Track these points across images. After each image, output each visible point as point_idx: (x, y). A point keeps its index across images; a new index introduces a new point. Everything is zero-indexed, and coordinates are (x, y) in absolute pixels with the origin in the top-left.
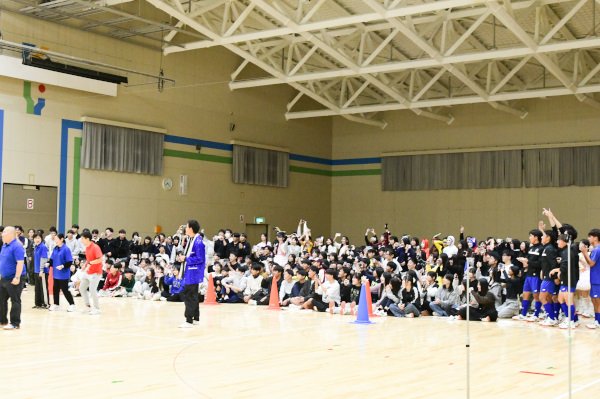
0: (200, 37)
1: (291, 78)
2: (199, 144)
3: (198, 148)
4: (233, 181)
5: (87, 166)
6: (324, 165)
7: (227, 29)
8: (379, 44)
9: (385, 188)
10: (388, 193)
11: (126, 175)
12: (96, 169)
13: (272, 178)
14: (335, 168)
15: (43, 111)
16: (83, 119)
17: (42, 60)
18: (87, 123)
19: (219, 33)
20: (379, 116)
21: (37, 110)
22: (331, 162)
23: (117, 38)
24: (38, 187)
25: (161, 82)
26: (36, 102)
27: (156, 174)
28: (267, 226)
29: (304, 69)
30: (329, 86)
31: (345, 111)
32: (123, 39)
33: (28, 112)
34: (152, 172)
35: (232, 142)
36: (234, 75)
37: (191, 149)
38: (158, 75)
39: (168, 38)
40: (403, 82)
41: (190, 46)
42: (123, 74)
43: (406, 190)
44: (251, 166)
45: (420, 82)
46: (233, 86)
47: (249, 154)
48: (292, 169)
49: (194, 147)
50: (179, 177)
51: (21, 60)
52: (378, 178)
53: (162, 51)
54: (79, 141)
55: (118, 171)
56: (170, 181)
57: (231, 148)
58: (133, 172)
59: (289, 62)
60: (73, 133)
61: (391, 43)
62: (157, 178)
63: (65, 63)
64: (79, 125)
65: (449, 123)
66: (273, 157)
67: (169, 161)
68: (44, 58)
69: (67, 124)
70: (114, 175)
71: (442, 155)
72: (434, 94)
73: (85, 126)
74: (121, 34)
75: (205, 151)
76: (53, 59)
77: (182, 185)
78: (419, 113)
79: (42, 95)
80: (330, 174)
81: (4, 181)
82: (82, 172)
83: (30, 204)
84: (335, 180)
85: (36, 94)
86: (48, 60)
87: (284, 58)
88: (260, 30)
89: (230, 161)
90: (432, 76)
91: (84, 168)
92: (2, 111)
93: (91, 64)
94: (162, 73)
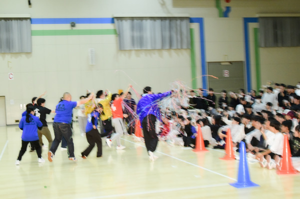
5: (263, 45)
11: (293, 48)
12: (270, 46)
15: (230, 14)
16: (257, 16)
18: (261, 17)
24: (231, 62)
26: (224, 9)
33: (220, 17)
54: (256, 30)
55: (287, 46)
60: (252, 26)
64: (254, 20)
69: (247, 20)
70: (283, 49)
73: (259, 20)
79: (228, 5)
81: (209, 59)
82: (260, 50)
83: (226, 74)
85: (224, 5)
91: (261, 46)
92: (202, 18)
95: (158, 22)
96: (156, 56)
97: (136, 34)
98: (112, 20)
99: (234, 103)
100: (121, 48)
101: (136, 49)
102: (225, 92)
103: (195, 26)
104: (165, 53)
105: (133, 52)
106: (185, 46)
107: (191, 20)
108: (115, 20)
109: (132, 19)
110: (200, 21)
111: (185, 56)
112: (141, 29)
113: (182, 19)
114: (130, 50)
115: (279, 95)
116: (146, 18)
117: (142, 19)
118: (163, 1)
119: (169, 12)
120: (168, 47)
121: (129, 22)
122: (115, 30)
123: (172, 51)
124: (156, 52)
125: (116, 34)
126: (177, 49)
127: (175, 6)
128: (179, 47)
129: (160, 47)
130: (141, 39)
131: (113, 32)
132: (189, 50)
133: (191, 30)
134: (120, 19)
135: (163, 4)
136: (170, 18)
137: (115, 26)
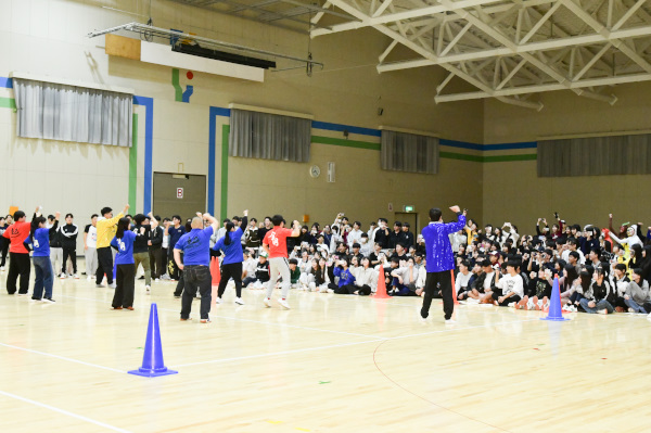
0: (350, 18)
1: (442, 59)
2: (347, 130)
3: (346, 135)
4: (382, 168)
5: (235, 154)
6: (475, 150)
7: (376, 9)
8: (538, 20)
9: (541, 174)
10: (544, 180)
11: (273, 163)
12: (244, 157)
13: (422, 165)
14: (487, 153)
15: (191, 98)
16: (231, 106)
17: (190, 46)
18: (235, 110)
19: (368, 13)
20: (535, 97)
21: (185, 97)
22: (482, 147)
23: (263, 22)
24: (187, 176)
25: (310, 66)
26: (184, 90)
27: (304, 161)
28: (416, 214)
29: (456, 49)
30: (482, 66)
31: (499, 92)
32: (270, 23)
33: (177, 100)
34: (300, 159)
35: (380, 128)
36: (382, 58)
37: (339, 135)
38: (306, 58)
39: (315, 20)
40: (562, 60)
41: (337, 28)
42: (271, 59)
43: (565, 176)
44: (400, 152)
45: (580, 59)
46: (381, 69)
47: (398, 140)
48: (442, 155)
49: (342, 133)
50: (326, 165)
51: (170, 47)
52: (533, 164)
53: (309, 33)
54: (226, 129)
55: (266, 158)
56: (317, 169)
57: (379, 133)
58: (281, 159)
59: (440, 43)
60: (221, 120)
61: (551, 19)
62: (303, 166)
63: (214, 49)
64: (227, 112)
65: (612, 104)
66: (422, 142)
67: (316, 146)
68: (193, 43)
69: (215, 112)
70: (261, 162)
71: (604, 138)
72: (596, 72)
73: (232, 113)
74: (267, 17)
75: (353, 137)
76: (202, 45)
77: (330, 172)
78: (580, 93)
79: (190, 82)
80: (482, 159)
81: (155, 168)
82: (230, 160)
83: (180, 193)
84: (487, 166)
85: (184, 82)
86: (197, 46)
87: (435, 38)
88: (410, 9)
89: (378, 147)
90: (595, 53)
91: (232, 155)
92: (152, 100)
93: (239, 48)
94: (310, 57)
95: (86, 96)
96: (76, 152)
97: (48, 112)
98: (10, 82)
100: (20, 133)
101: (46, 137)
103: (141, 110)
104: (91, 150)
105: (40, 143)
106: (123, 143)
107: (136, 100)
108: (15, 83)
109: (44, 84)
110: (148, 103)
111: (122, 157)
112: (56, 104)
113: (122, 95)
114: (36, 139)
116: (67, 87)
117: (59, 86)
118: (93, 60)
119: (102, 83)
120: (97, 141)
121: (38, 88)
122: (13, 101)
123: (103, 148)
124: (77, 146)
125: (15, 106)
126: (111, 146)
127: (112, 72)
128: (115, 143)
129: (85, 140)
130: (56, 122)
131: (9, 103)
132: (128, 150)
133: (134, 115)
134: (25, 82)
135: (94, 67)
136: (105, 93)
137: (13, 93)
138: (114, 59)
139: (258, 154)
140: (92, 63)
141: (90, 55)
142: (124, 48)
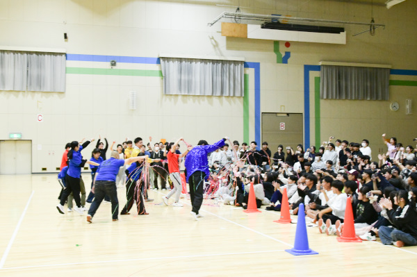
5: (325, 97)
11: (357, 102)
12: (332, 98)
15: (289, 60)
16: (320, 64)
18: (324, 66)
21: (285, 60)
24: (288, 114)
25: (372, 28)
26: (283, 55)
27: (384, 99)
33: (278, 62)
34: (380, 98)
37: (415, 78)
38: (369, 22)
42: (341, 26)
50: (404, 101)
51: (260, 26)
53: (386, 5)
54: (317, 80)
55: (351, 99)
56: (397, 105)
58: (363, 99)
60: (313, 74)
62: (384, 103)
64: (317, 68)
67: (395, 89)
68: (275, 21)
70: (347, 102)
73: (322, 68)
77: (408, 107)
79: (288, 49)
81: (262, 110)
82: (322, 102)
83: (283, 126)
85: (283, 49)
86: (278, 23)
91: (322, 98)
92: (259, 63)
93: (311, 21)
94: (373, 21)
95: (210, 65)
96: (205, 102)
97: (184, 77)
98: (158, 60)
99: (291, 160)
100: (166, 92)
101: (183, 94)
102: (281, 147)
103: (251, 72)
104: (215, 100)
105: (180, 97)
106: (238, 94)
107: (246, 65)
108: (161, 60)
109: (180, 60)
110: (256, 66)
111: (238, 104)
112: (189, 72)
113: (236, 62)
114: (177, 95)
115: (341, 153)
116: (196, 60)
117: (191, 60)
118: (215, 41)
119: (222, 55)
120: (218, 93)
121: (177, 63)
122: (161, 72)
123: (224, 99)
124: (206, 98)
125: (162, 76)
126: (229, 96)
127: (229, 48)
128: (232, 95)
129: (210, 94)
130: (189, 83)
131: (158, 73)
132: (242, 99)
133: (245, 75)
134: (167, 59)
135: (216, 45)
136: (223, 62)
137: (161, 67)
138: (230, 39)
139: (344, 97)
140: (214, 43)
141: (213, 38)
142: (234, 31)
